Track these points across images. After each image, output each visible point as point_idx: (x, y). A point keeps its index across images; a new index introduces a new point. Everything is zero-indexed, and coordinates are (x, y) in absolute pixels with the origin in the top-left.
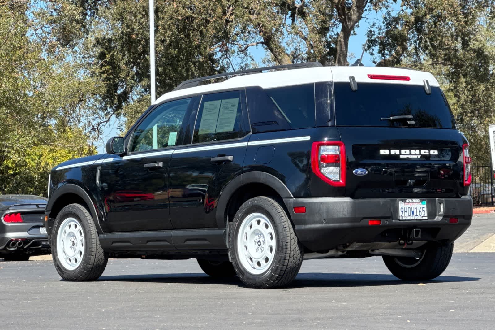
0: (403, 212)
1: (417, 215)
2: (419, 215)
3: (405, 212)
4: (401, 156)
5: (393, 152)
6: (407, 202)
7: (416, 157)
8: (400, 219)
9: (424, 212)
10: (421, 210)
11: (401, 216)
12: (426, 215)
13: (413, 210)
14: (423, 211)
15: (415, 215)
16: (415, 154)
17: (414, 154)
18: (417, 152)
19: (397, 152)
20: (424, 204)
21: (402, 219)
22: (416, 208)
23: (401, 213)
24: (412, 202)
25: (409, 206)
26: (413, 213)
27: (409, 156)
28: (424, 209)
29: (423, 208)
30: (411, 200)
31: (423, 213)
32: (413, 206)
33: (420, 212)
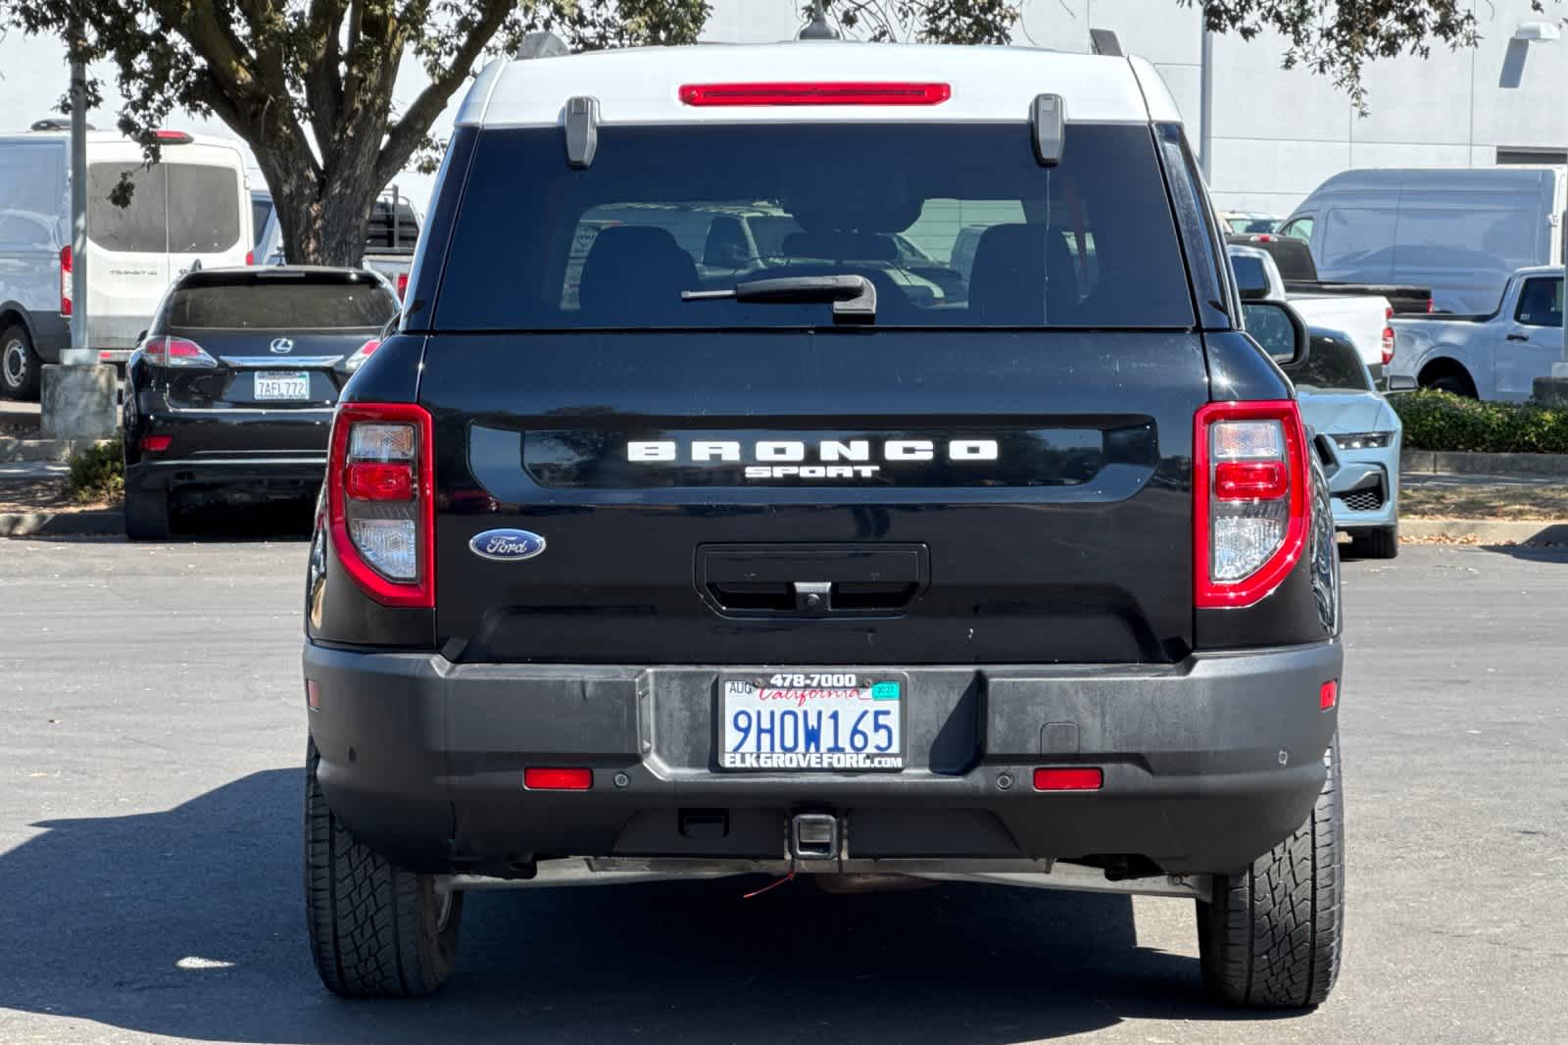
0: (746, 731)
1: (836, 749)
2: (848, 749)
3: (760, 731)
4: (751, 472)
5: (702, 451)
6: (774, 686)
7: (847, 472)
8: (727, 764)
9: (883, 733)
10: (867, 725)
11: (736, 750)
12: (895, 748)
13: (813, 722)
14: (877, 727)
15: (823, 749)
16: (843, 461)
17: (836, 457)
18: (860, 449)
19: (730, 451)
20: (890, 698)
21: (738, 764)
22: (835, 716)
23: (731, 738)
24: (806, 687)
25: (790, 702)
26: (813, 736)
27: (805, 472)
28: (882, 720)
29: (877, 714)
30: (800, 680)
31: (880, 739)
32: (814, 704)
33: (855, 731)
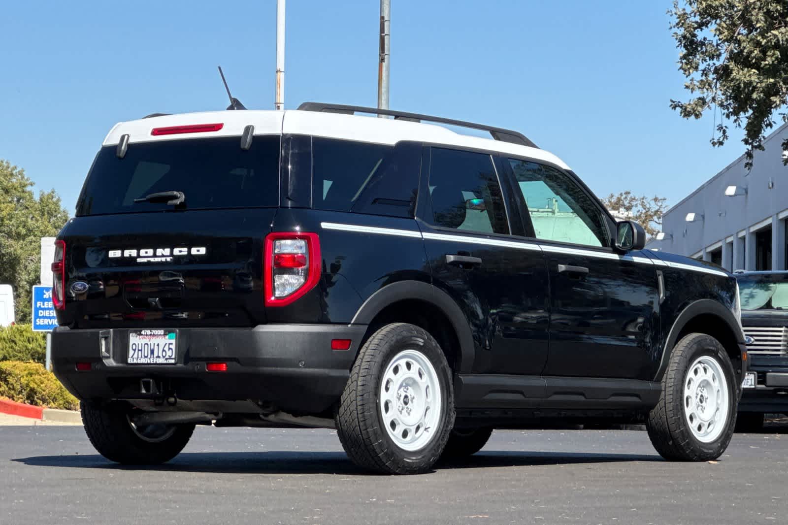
0: (135, 350)
1: (158, 357)
2: (161, 357)
3: (139, 350)
4: (139, 260)
6: (142, 335)
7: (163, 259)
8: (129, 362)
9: (171, 351)
10: (166, 349)
11: (132, 357)
12: (173, 357)
13: (152, 347)
14: (170, 349)
15: (155, 357)
16: (163, 256)
17: (161, 254)
18: (167, 251)
19: (134, 253)
20: (172, 339)
21: (132, 362)
22: (158, 345)
23: (131, 352)
24: (151, 335)
25: (146, 340)
26: (152, 352)
27: (152, 260)
28: (171, 346)
29: (170, 344)
30: (148, 332)
31: (169, 353)
32: (154, 341)
33: (164, 350)
